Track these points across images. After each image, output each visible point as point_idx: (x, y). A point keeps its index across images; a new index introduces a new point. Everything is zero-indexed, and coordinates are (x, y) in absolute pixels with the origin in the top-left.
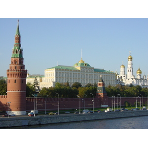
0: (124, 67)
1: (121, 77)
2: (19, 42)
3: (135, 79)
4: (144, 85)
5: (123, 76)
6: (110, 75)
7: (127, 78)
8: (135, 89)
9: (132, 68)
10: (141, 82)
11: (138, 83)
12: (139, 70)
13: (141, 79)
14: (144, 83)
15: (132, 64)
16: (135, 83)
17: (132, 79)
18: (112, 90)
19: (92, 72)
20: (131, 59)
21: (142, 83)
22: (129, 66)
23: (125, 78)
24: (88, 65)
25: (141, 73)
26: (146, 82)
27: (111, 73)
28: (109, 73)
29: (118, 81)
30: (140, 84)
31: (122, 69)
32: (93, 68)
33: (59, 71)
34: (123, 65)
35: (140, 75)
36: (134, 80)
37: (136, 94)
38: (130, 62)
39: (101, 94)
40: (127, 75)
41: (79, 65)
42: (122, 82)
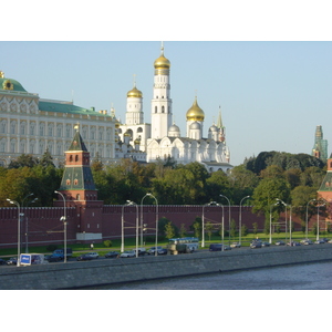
0: (139, 95)
1: (130, 131)
3: (183, 140)
4: (213, 163)
5: (135, 129)
6: (97, 124)
7: (149, 136)
8: (190, 176)
9: (170, 101)
10: (202, 149)
11: (193, 154)
12: (196, 107)
13: (202, 141)
14: (211, 154)
15: (168, 87)
16: (182, 153)
17: (172, 139)
18: (110, 179)
19: (32, 114)
20: (166, 67)
21: (206, 153)
22: (159, 92)
23: (143, 134)
24: (18, 87)
25: (200, 118)
26: (220, 150)
27: (102, 118)
28: (93, 117)
29: (124, 148)
30: (199, 159)
31: (132, 103)
32: (36, 98)
34: (135, 90)
35: (200, 127)
36: (180, 144)
37: (192, 192)
38: (160, 79)
39: (79, 195)
40: (149, 126)
42: (137, 151)
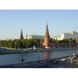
2: (47, 27)
24: (76, 32)
33: (65, 34)
39: (77, 42)
41: (73, 32)
